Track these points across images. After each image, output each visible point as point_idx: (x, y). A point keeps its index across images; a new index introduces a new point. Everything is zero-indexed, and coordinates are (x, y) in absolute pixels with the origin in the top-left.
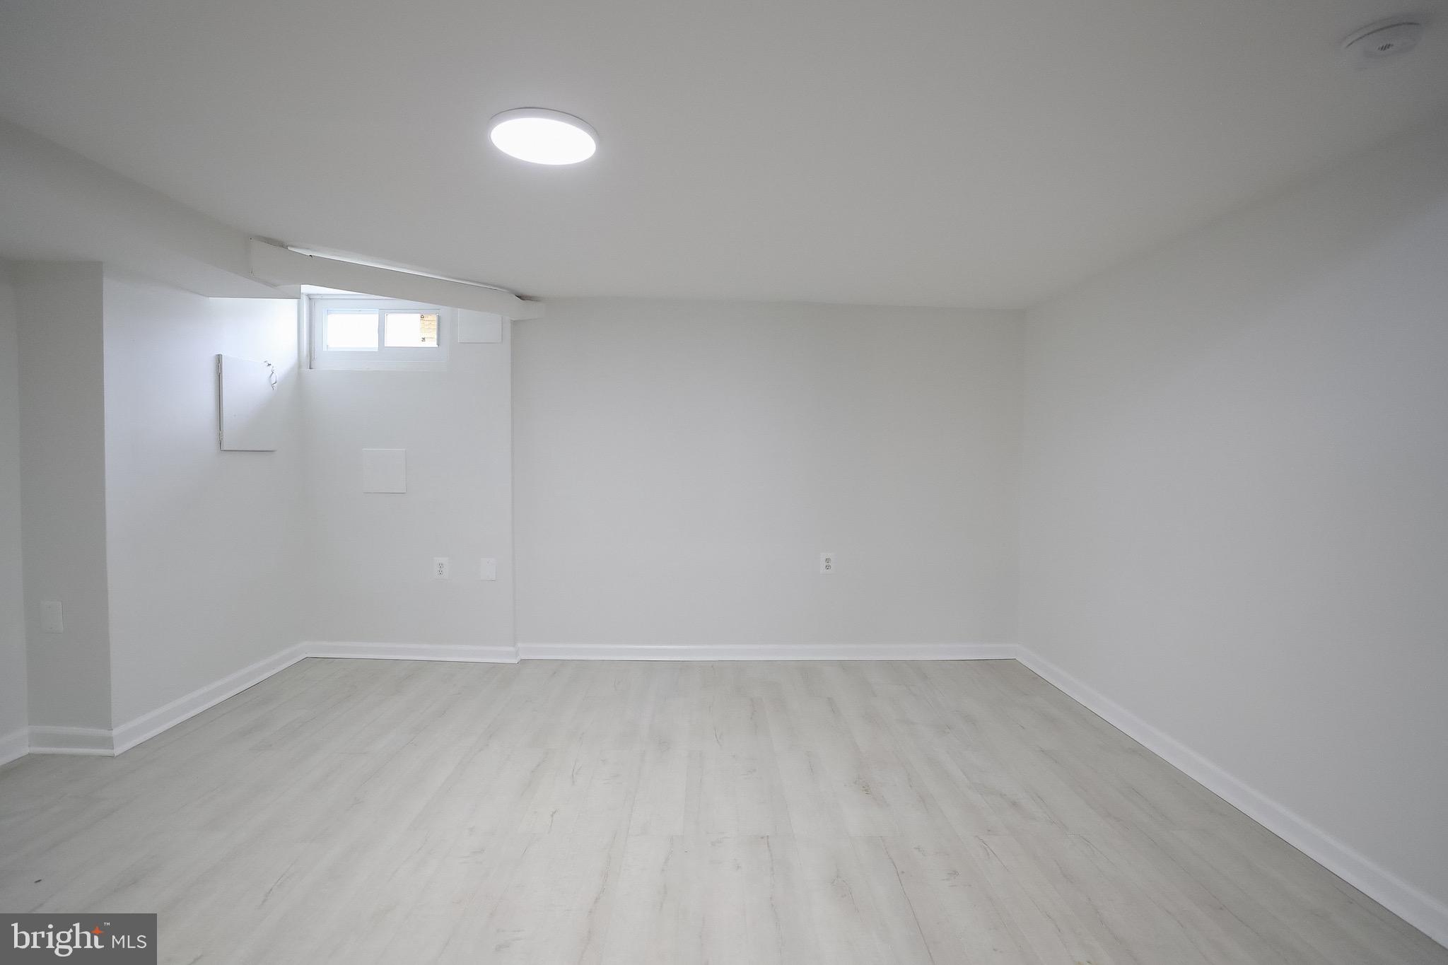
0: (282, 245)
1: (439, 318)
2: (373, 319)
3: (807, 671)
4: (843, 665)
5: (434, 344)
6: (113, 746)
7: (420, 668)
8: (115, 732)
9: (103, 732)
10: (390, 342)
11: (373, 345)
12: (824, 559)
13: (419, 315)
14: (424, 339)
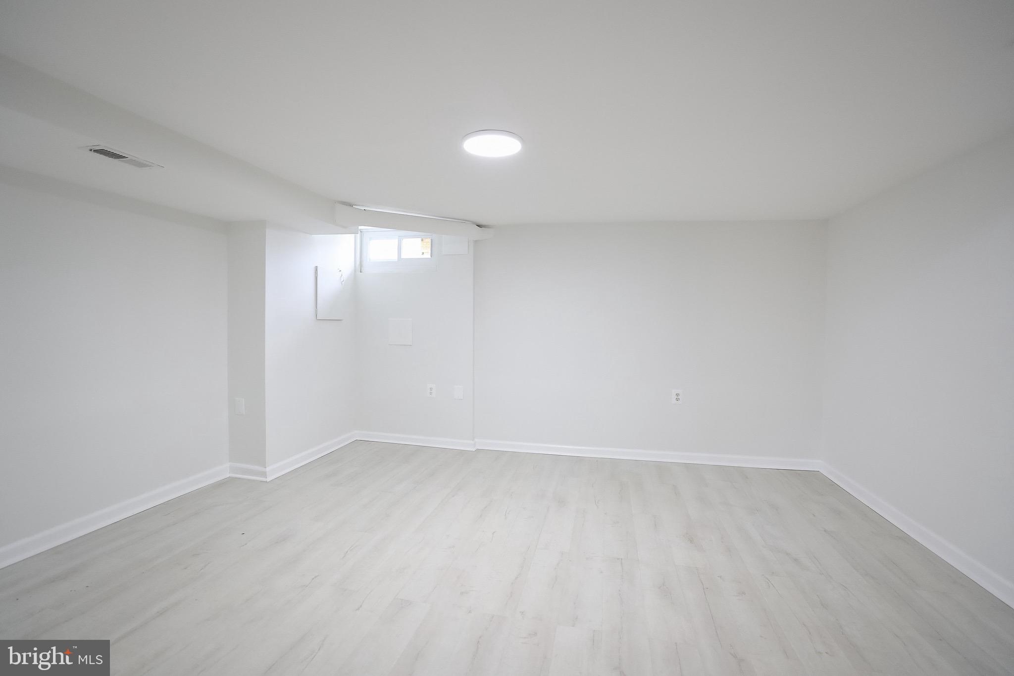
0: (351, 205)
1: (432, 240)
2: (395, 242)
3: (661, 469)
4: (687, 466)
5: (428, 256)
6: (266, 475)
7: (419, 450)
8: (268, 469)
9: (261, 469)
10: (403, 256)
11: (394, 257)
12: (675, 393)
13: (420, 239)
14: (423, 253)
